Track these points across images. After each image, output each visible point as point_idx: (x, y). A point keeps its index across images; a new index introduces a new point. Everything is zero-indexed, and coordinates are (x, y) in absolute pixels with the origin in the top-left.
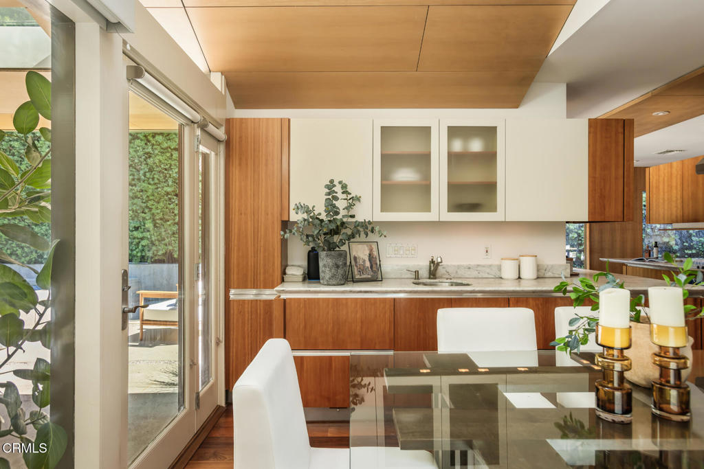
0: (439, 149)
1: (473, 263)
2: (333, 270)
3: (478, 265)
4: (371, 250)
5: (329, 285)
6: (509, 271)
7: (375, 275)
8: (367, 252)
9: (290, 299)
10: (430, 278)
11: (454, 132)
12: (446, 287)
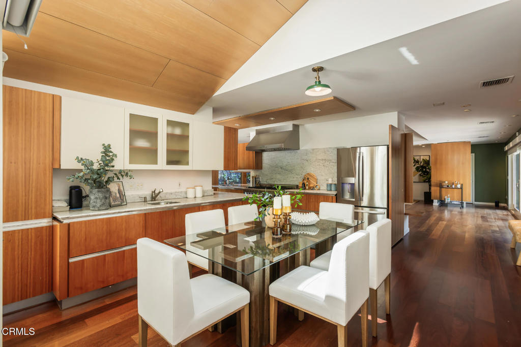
0: (163, 131)
1: (173, 191)
2: (103, 201)
3: (176, 192)
4: (119, 187)
5: (99, 210)
6: (191, 194)
7: (122, 201)
8: (117, 188)
9: (74, 223)
10: (152, 201)
11: (170, 123)
12: (163, 205)
